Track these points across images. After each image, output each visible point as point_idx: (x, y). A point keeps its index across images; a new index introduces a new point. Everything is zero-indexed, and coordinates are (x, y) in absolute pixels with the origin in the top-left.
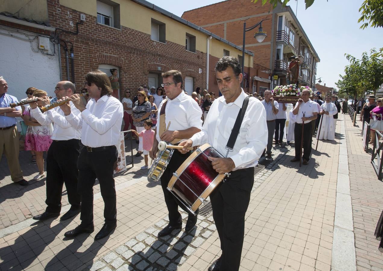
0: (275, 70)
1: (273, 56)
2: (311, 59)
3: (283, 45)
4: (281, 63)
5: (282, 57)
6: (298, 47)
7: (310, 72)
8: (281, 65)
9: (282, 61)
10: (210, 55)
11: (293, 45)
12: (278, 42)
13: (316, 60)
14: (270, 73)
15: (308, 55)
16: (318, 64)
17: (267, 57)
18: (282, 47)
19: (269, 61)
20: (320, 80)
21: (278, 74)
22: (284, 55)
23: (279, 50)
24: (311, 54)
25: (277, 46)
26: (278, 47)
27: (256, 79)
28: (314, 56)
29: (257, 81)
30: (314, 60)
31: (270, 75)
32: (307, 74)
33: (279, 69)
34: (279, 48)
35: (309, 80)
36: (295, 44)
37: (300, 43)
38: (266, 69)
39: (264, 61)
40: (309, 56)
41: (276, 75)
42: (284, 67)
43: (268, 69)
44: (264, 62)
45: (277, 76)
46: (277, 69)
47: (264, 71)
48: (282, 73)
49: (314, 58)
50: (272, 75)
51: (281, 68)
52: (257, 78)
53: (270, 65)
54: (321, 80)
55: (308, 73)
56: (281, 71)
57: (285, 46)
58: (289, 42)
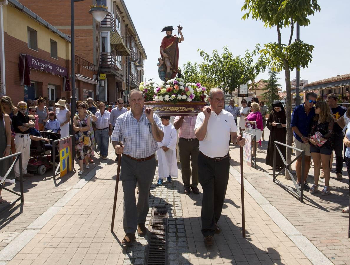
0: (101, 67)
1: (97, 47)
2: (138, 55)
3: (109, 32)
4: (108, 57)
5: (109, 49)
6: (125, 37)
8: (109, 60)
9: (109, 54)
10: (5, 33)
11: (119, 33)
12: (102, 27)
13: (142, 56)
14: (95, 70)
15: (135, 49)
17: (88, 46)
18: (108, 35)
19: (92, 53)
21: (106, 72)
22: (112, 45)
23: (104, 39)
24: (138, 48)
25: (101, 33)
26: (102, 34)
27: (79, 79)
28: (141, 51)
29: (79, 81)
31: (94, 72)
33: (107, 65)
34: (104, 35)
36: (121, 33)
37: (126, 33)
38: (89, 64)
39: (85, 52)
40: (136, 51)
41: (103, 73)
42: (112, 63)
43: (92, 65)
45: (105, 75)
46: (104, 65)
47: (87, 67)
48: (112, 71)
49: (140, 53)
50: (97, 74)
51: (109, 63)
52: (79, 77)
53: (94, 59)
55: (137, 73)
56: (109, 68)
57: (112, 35)
58: (115, 29)
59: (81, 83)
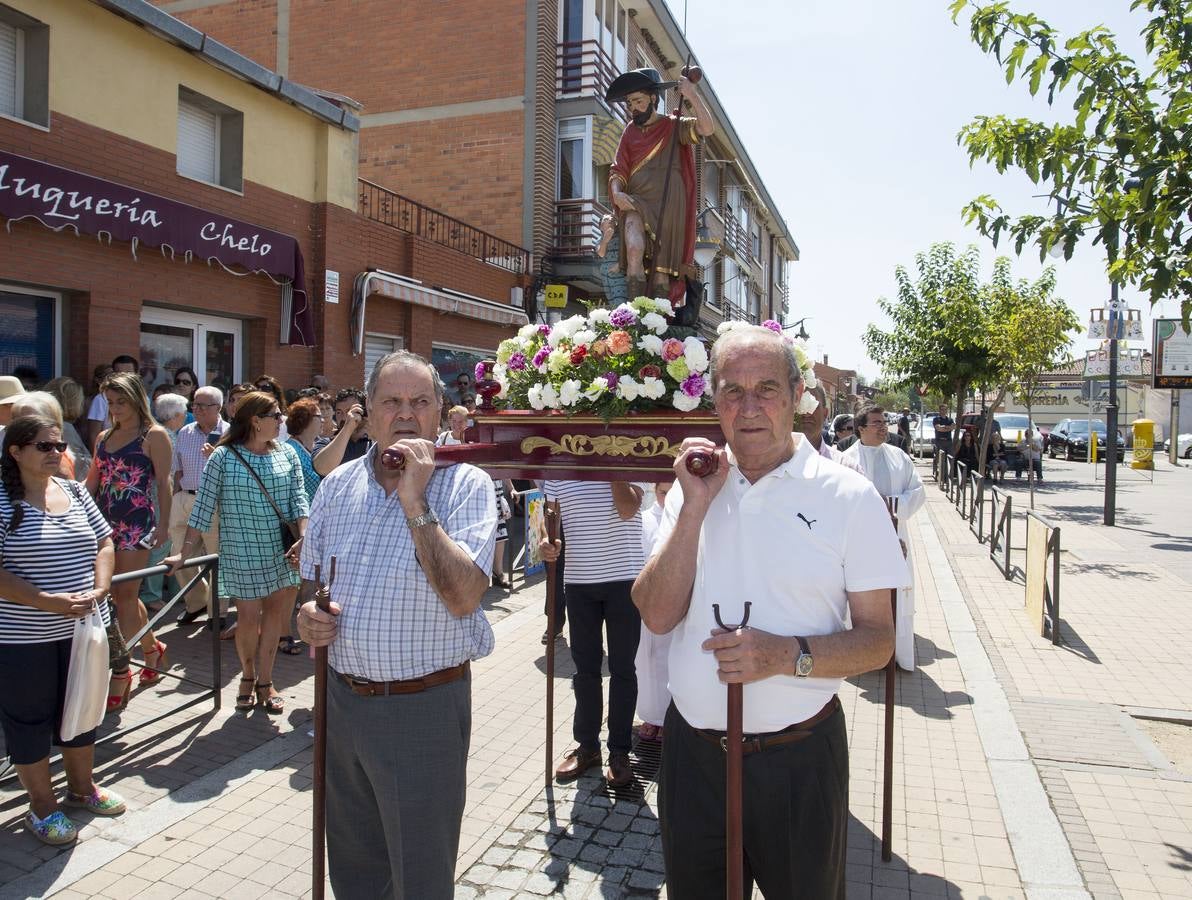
0: (555, 257)
1: (539, 176)
2: (760, 242)
3: (589, 119)
4: (586, 218)
5: (587, 186)
7: (758, 298)
8: (586, 230)
9: (588, 207)
12: (564, 101)
13: (781, 249)
14: (526, 273)
15: (744, 218)
17: (505, 179)
18: (585, 131)
19: (519, 204)
20: (802, 329)
21: (572, 278)
22: (599, 170)
23: (569, 147)
24: (759, 216)
25: (561, 122)
26: (570, 128)
27: (391, 292)
28: (775, 229)
30: (776, 248)
31: (518, 279)
33: (575, 251)
34: (572, 132)
38: (503, 247)
39: (492, 201)
40: (749, 225)
41: (562, 282)
43: (518, 251)
44: (490, 206)
45: (564, 289)
46: (565, 251)
49: (772, 237)
50: (532, 284)
51: (586, 242)
54: (806, 331)
57: (602, 127)
59: (416, 314)
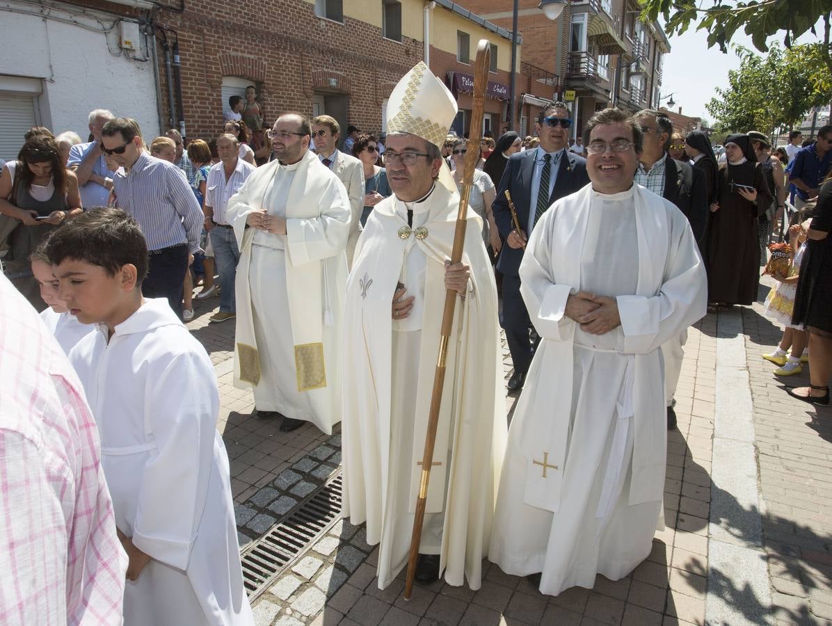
0: (568, 78)
1: (564, 43)
2: (649, 47)
3: (586, 15)
4: (583, 60)
5: (584, 45)
6: (621, 14)
7: (646, 80)
8: (582, 65)
9: (584, 55)
10: (431, 46)
11: (609, 12)
12: (574, 6)
13: (660, 48)
14: (557, 85)
15: (642, 36)
16: (666, 58)
17: (549, 43)
18: (584, 20)
19: (554, 55)
20: (671, 99)
21: (576, 87)
22: (590, 38)
23: (577, 27)
24: (650, 32)
25: (573, 16)
26: (575, 18)
27: (529, 101)
28: (658, 37)
29: (528, 106)
30: (658, 49)
31: (556, 89)
32: (641, 84)
33: (578, 75)
34: (577, 20)
35: (645, 100)
36: (612, 9)
37: (624, 7)
38: (547, 75)
39: (542, 53)
40: (645, 40)
41: (571, 89)
42: (588, 70)
43: (553, 76)
44: (542, 56)
45: (574, 92)
46: (573, 75)
47: (542, 81)
48: (586, 84)
49: (656, 42)
50: (561, 90)
51: (582, 71)
52: (529, 99)
53: (557, 65)
54: (673, 100)
55: (643, 83)
56: (583, 79)
57: (591, 18)
58: (599, 6)
59: (532, 109)
